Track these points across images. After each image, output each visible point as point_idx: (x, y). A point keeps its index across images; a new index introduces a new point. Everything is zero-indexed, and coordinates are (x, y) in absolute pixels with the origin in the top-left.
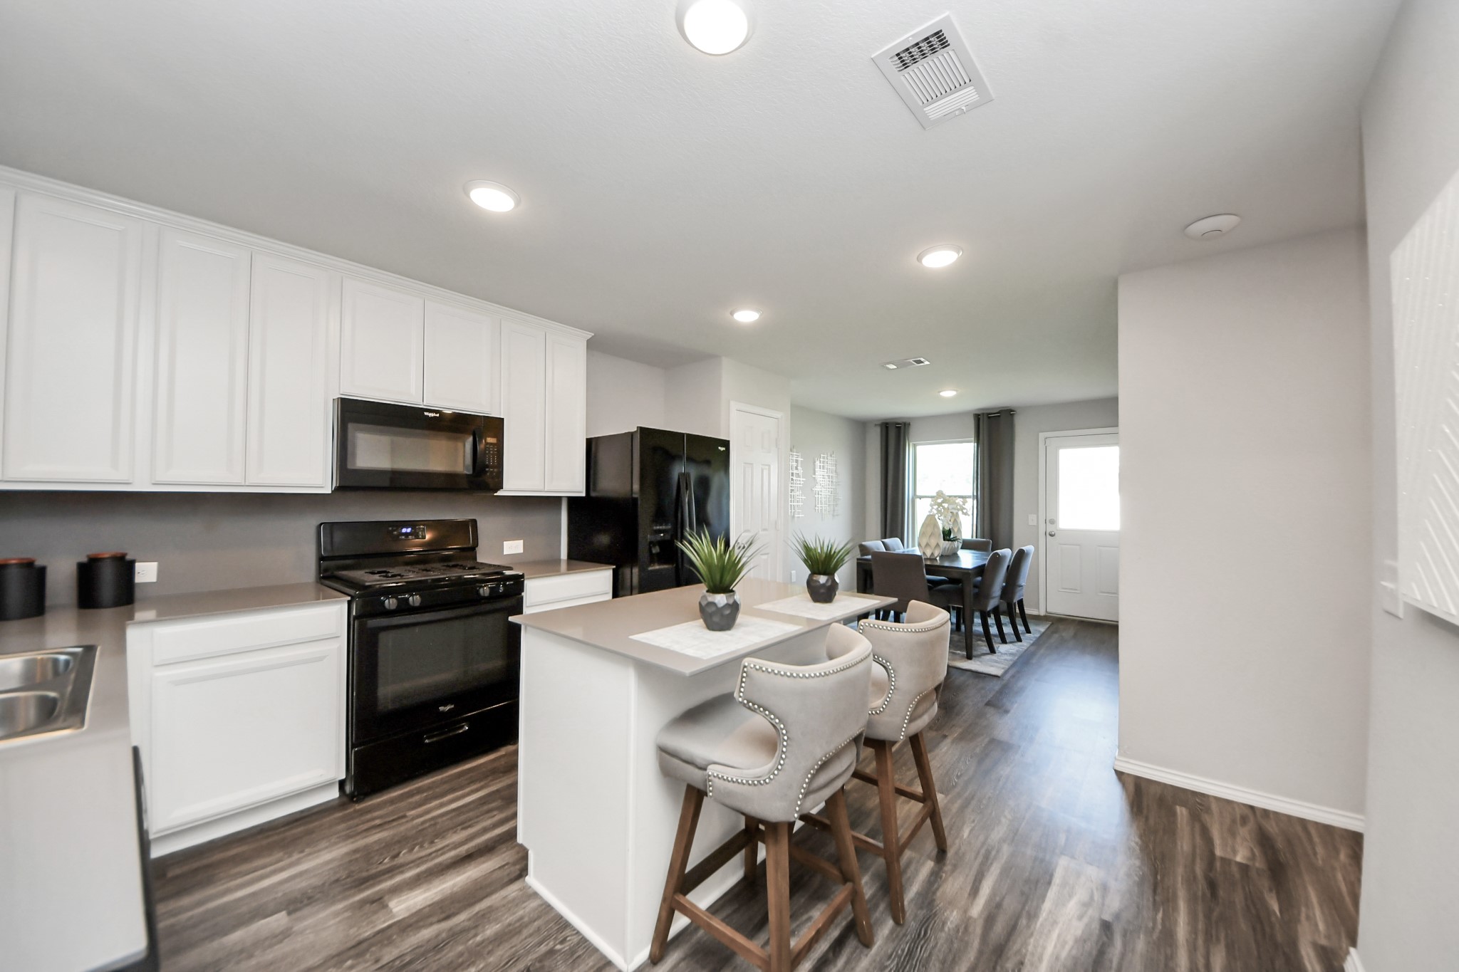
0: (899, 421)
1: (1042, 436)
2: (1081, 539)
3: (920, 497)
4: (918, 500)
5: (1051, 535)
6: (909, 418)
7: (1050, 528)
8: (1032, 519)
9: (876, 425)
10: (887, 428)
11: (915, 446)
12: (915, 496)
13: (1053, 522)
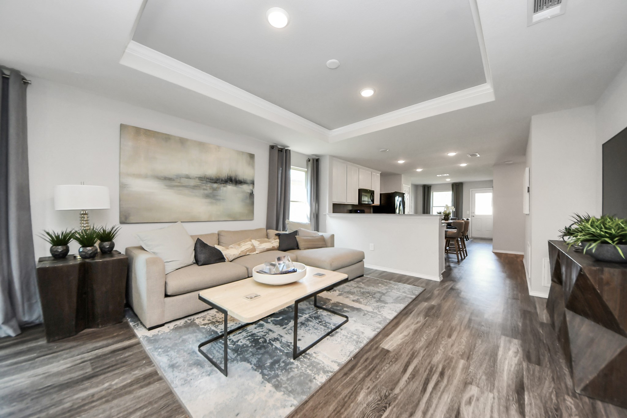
0: (429, 185)
1: (471, 190)
2: (481, 217)
3: (434, 207)
4: (433, 208)
5: (473, 216)
6: (432, 184)
7: (473, 215)
8: (468, 212)
9: (421, 186)
10: (425, 187)
11: (433, 192)
12: (433, 206)
13: (474, 213)
